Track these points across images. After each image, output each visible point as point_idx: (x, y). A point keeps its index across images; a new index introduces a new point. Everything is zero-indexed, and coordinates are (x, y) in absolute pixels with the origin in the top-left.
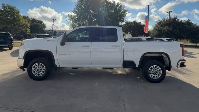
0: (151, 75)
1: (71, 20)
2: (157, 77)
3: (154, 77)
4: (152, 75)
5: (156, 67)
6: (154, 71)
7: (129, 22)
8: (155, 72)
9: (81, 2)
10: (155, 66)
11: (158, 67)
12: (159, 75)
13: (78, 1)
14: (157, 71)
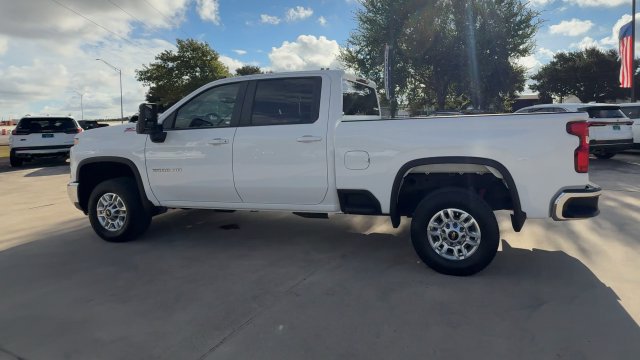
0: (437, 244)
1: (350, 66)
2: (461, 254)
3: (450, 252)
4: (442, 246)
5: (457, 216)
6: (447, 231)
7: (571, 54)
8: (451, 233)
9: (372, 4)
10: (455, 213)
11: (465, 215)
12: (468, 247)
13: (364, 4)
14: (462, 229)
